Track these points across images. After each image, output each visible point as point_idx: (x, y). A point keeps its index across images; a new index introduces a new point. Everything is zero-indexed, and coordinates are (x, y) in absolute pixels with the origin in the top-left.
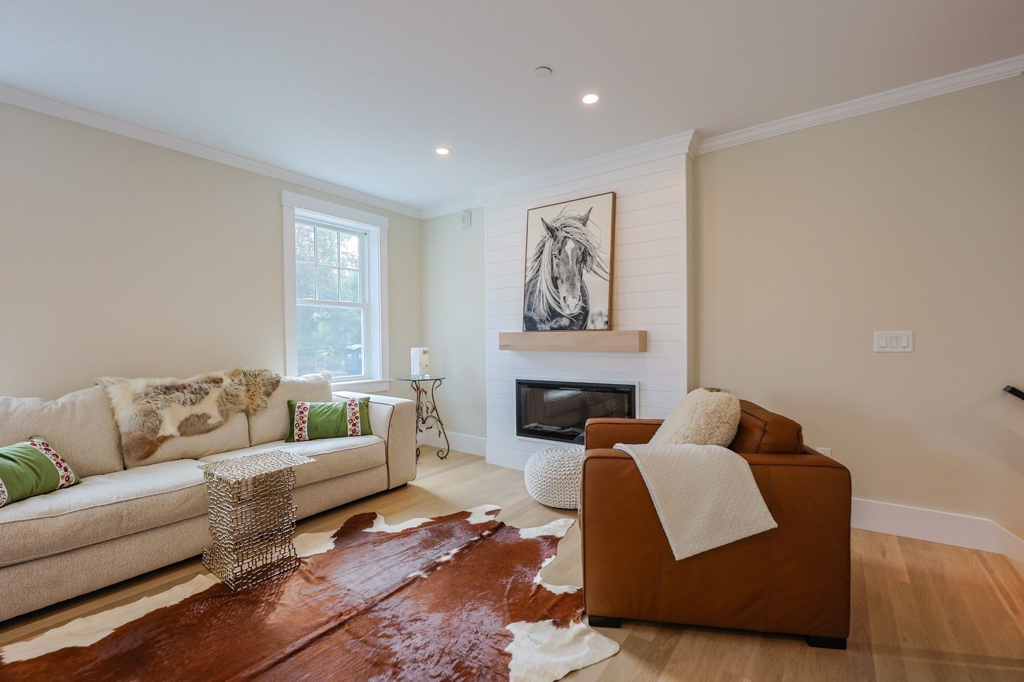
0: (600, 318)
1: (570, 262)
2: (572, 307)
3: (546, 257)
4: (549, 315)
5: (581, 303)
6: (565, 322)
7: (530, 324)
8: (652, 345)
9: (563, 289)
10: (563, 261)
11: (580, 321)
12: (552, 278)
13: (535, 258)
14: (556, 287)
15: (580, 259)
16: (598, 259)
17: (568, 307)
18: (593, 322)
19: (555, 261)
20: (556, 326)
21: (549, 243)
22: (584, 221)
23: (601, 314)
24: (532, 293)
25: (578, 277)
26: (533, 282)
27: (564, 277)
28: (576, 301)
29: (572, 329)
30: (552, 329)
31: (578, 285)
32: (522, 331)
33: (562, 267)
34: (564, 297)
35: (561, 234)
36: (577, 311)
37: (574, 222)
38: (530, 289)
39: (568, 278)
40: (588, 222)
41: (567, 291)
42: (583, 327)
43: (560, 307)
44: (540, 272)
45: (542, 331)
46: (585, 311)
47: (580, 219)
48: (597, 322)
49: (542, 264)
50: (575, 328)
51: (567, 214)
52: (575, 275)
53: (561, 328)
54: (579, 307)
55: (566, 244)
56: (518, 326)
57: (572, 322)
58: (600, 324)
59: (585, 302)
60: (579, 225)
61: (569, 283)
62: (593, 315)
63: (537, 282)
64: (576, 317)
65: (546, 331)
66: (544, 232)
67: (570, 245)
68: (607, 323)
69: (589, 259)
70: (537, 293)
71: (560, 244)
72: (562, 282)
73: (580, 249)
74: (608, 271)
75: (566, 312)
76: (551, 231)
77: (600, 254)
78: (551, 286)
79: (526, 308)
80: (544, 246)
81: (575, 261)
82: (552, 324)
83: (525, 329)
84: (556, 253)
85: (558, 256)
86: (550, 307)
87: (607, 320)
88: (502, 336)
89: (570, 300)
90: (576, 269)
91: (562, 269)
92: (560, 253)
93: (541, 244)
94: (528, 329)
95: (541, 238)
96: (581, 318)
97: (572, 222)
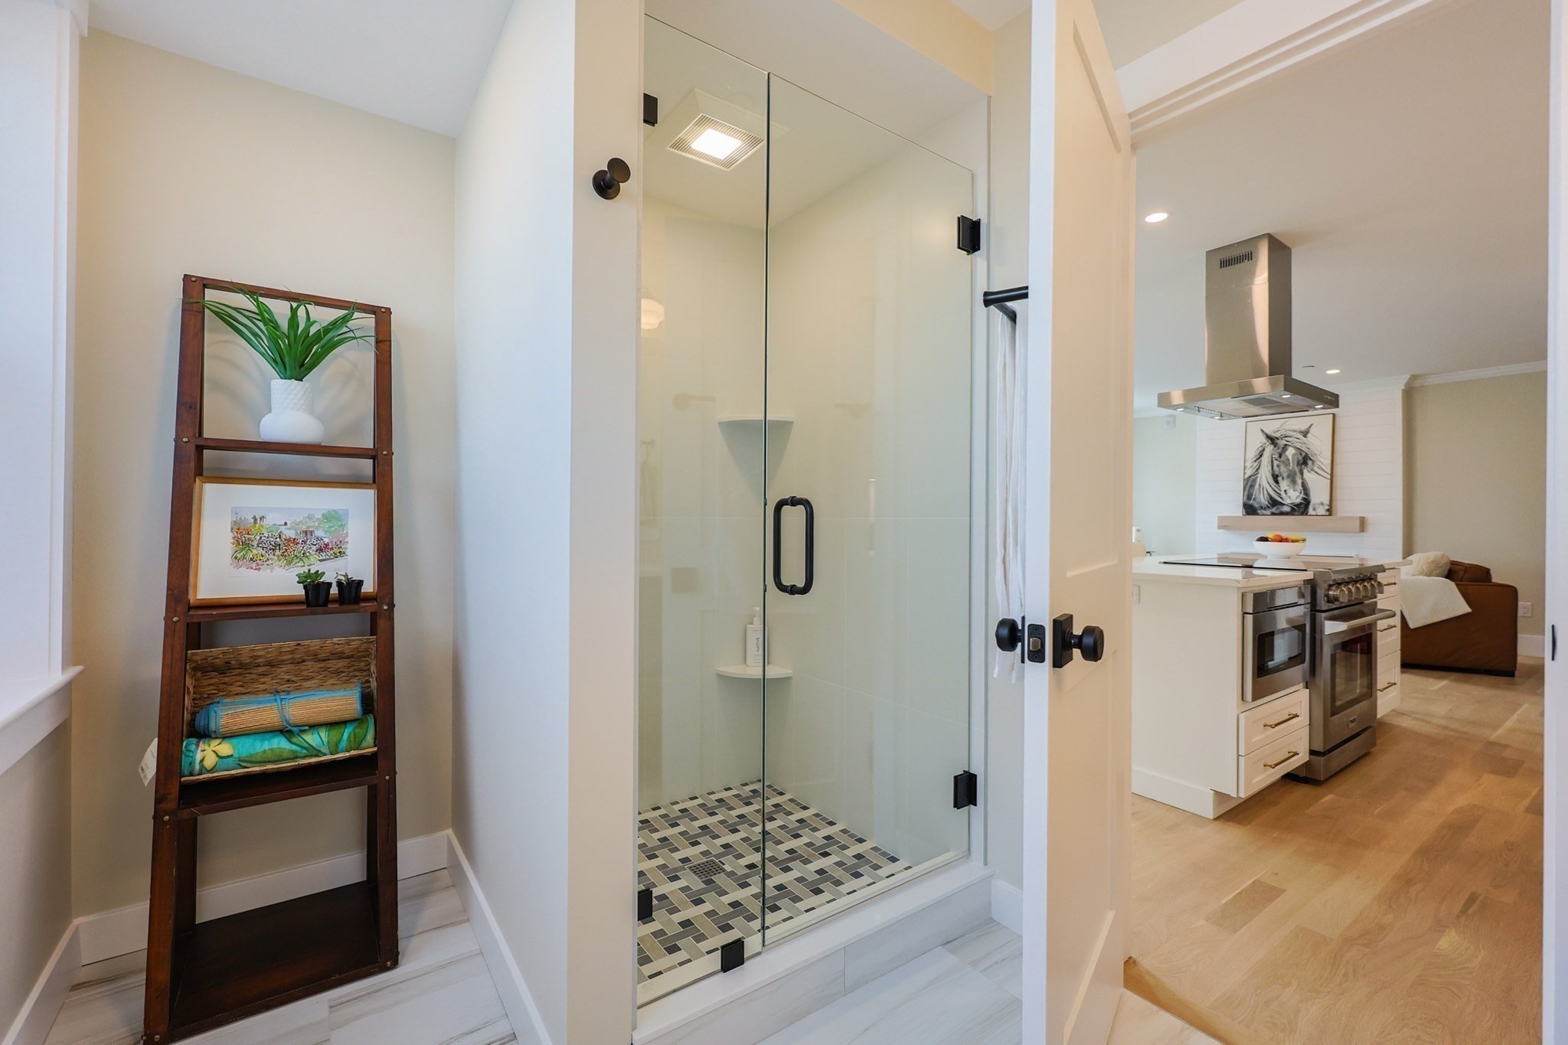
0: (1321, 507)
1: (1291, 464)
2: (1293, 498)
3: (1266, 459)
4: (1269, 503)
5: (1302, 495)
6: (1286, 509)
7: (1250, 510)
8: (1369, 527)
9: (1284, 484)
10: (1283, 462)
11: (1302, 508)
12: (1273, 475)
13: (1255, 459)
14: (1277, 482)
15: (1301, 462)
16: (1318, 463)
17: (1290, 497)
19: (1276, 463)
20: (1277, 512)
21: (1269, 449)
22: (1305, 434)
23: (1322, 504)
24: (1252, 486)
25: (1298, 475)
26: (1253, 478)
27: (1285, 475)
28: (1297, 494)
29: (1293, 515)
30: (1273, 514)
31: (1299, 481)
32: (1241, 515)
33: (1282, 467)
34: (1285, 491)
35: (1282, 443)
36: (1298, 501)
37: (1295, 433)
38: (1250, 484)
39: (1288, 477)
40: (1309, 435)
41: (1288, 486)
42: (1305, 512)
43: (1281, 498)
44: (1260, 471)
46: (1306, 502)
47: (1301, 432)
48: (1317, 509)
49: (1263, 463)
50: (1296, 513)
51: (1287, 428)
52: (1296, 474)
53: (1282, 514)
54: (1300, 498)
55: (1286, 450)
56: (1239, 511)
57: (1293, 509)
58: (1322, 511)
59: (1306, 494)
60: (1301, 437)
61: (1290, 480)
62: (1314, 504)
63: (1256, 478)
64: (1298, 505)
65: (1267, 515)
66: (1264, 440)
67: (1290, 452)
68: (1328, 510)
69: (1310, 462)
70: (1257, 486)
71: (1280, 450)
72: (1283, 478)
73: (1301, 454)
74: (1329, 472)
75: (1288, 501)
76: (1272, 440)
77: (1321, 459)
78: (1272, 481)
79: (1245, 498)
80: (1264, 450)
81: (1296, 463)
82: (1274, 510)
83: (1245, 513)
84: (1277, 456)
85: (1279, 459)
86: (1271, 498)
87: (1328, 507)
88: (1220, 518)
89: (1291, 492)
90: (1297, 469)
91: (1283, 469)
92: (1280, 456)
93: (1261, 449)
94: (1248, 513)
95: (1260, 445)
96: (1303, 506)
97: (1291, 433)
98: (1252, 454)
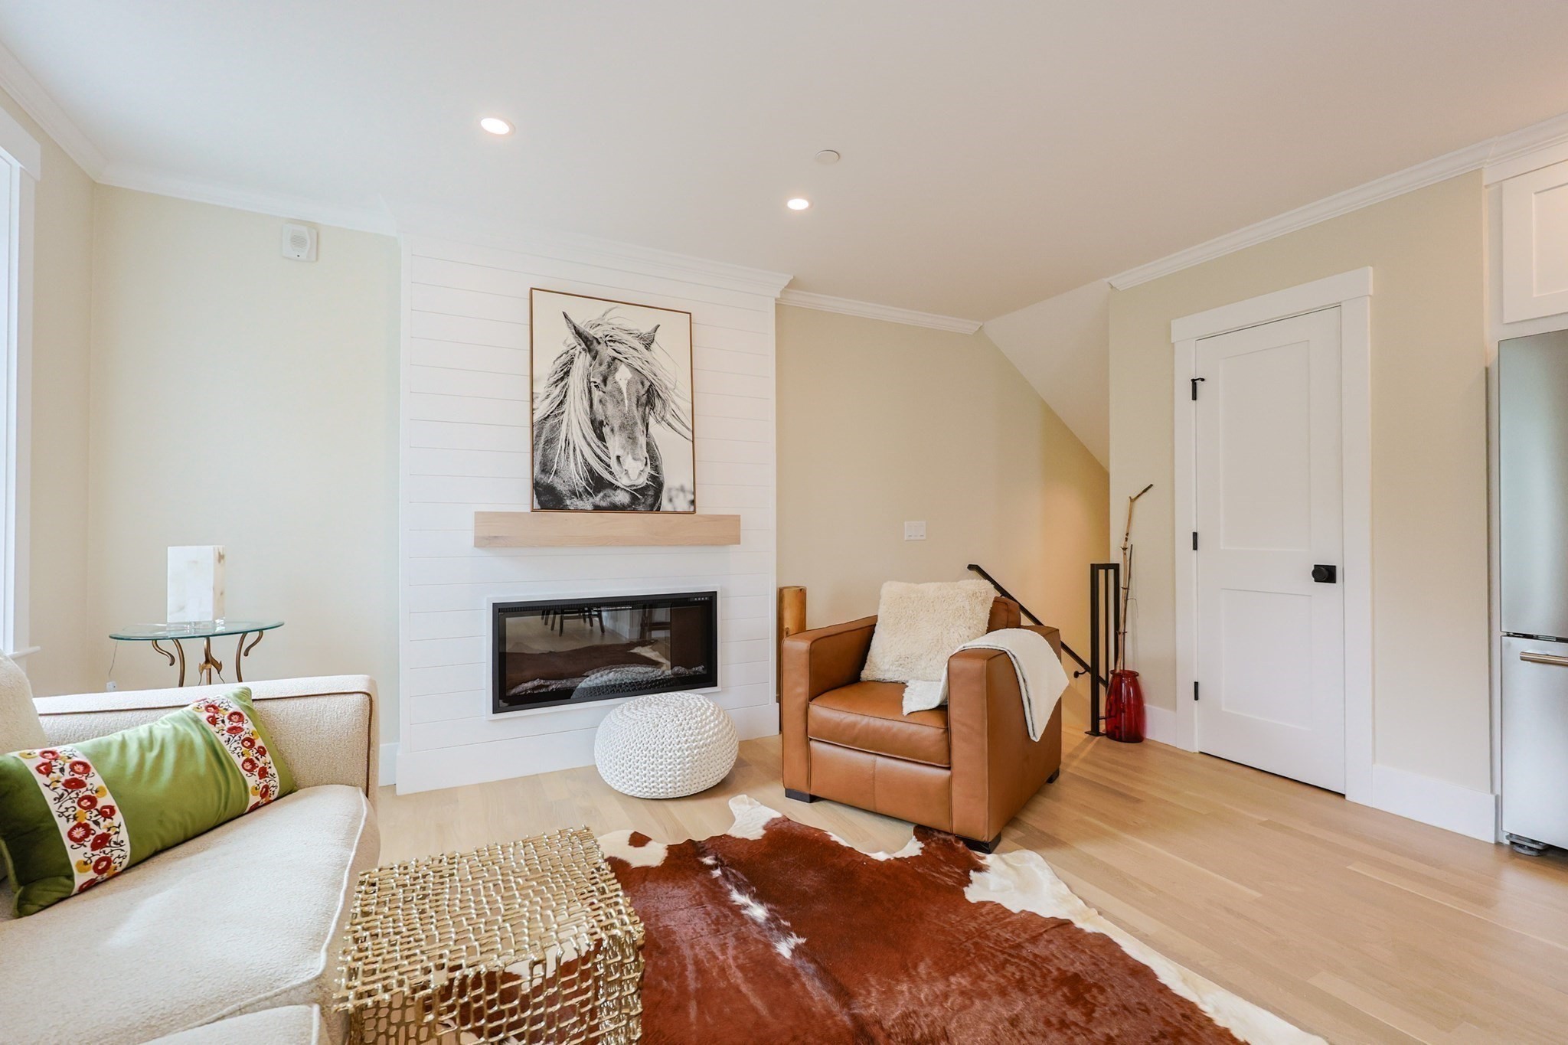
0: (681, 495)
1: (626, 402)
2: (634, 474)
3: (576, 382)
4: (589, 484)
5: (648, 469)
6: (622, 498)
7: (548, 498)
9: (616, 444)
10: (611, 396)
11: (649, 497)
12: (593, 422)
13: (557, 377)
14: (601, 438)
15: (644, 399)
16: (673, 406)
17: (627, 473)
18: (671, 500)
19: (597, 393)
20: (603, 504)
21: (582, 361)
22: (647, 342)
23: (682, 489)
24: (549, 442)
25: (640, 427)
26: (551, 422)
27: (616, 424)
28: (640, 465)
29: (634, 510)
30: (597, 508)
31: (642, 440)
32: (528, 509)
33: (610, 406)
34: (618, 458)
35: (606, 352)
36: (642, 481)
37: (629, 337)
38: (545, 435)
39: (622, 427)
40: (653, 346)
41: (624, 448)
42: (654, 507)
43: (611, 473)
44: (565, 407)
45: (577, 510)
46: (656, 485)
47: (640, 337)
48: (674, 499)
49: (570, 393)
50: (640, 508)
51: (616, 322)
52: (636, 424)
53: (614, 508)
54: (645, 476)
55: (616, 369)
56: (522, 499)
57: (634, 498)
58: (682, 504)
59: (656, 468)
60: (641, 347)
61: (625, 435)
62: (670, 490)
63: (560, 423)
64: (643, 490)
66: (572, 340)
67: (623, 375)
68: (692, 501)
69: (657, 402)
70: (561, 443)
71: (604, 367)
72: (612, 430)
73: (642, 383)
75: (623, 481)
76: (588, 343)
77: (675, 399)
78: (591, 435)
79: (537, 468)
80: (572, 361)
81: (634, 400)
82: (598, 499)
83: (536, 506)
84: (599, 380)
85: (602, 386)
86: (591, 471)
87: (692, 497)
88: (482, 518)
89: (629, 462)
90: (637, 414)
91: (611, 409)
92: (605, 381)
93: (565, 359)
94: (544, 506)
95: (565, 349)
96: (651, 493)
97: (625, 337)
98: (546, 368)
